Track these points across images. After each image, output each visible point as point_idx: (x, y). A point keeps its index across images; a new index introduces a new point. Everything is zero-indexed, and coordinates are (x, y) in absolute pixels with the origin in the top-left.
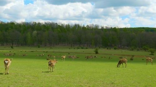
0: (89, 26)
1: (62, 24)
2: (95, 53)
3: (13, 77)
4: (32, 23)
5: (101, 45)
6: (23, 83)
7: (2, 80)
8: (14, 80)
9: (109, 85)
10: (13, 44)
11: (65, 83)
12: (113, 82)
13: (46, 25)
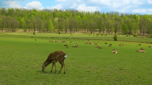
0: (109, 13)
1: (82, 12)
2: (113, 39)
3: (26, 62)
4: (54, 10)
5: (121, 33)
6: (33, 67)
7: (15, 65)
8: (25, 64)
9: (117, 71)
10: (35, 31)
11: (74, 69)
12: (122, 68)
13: (66, 12)
